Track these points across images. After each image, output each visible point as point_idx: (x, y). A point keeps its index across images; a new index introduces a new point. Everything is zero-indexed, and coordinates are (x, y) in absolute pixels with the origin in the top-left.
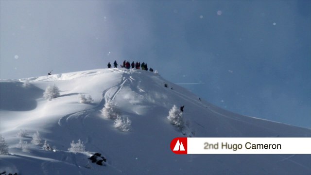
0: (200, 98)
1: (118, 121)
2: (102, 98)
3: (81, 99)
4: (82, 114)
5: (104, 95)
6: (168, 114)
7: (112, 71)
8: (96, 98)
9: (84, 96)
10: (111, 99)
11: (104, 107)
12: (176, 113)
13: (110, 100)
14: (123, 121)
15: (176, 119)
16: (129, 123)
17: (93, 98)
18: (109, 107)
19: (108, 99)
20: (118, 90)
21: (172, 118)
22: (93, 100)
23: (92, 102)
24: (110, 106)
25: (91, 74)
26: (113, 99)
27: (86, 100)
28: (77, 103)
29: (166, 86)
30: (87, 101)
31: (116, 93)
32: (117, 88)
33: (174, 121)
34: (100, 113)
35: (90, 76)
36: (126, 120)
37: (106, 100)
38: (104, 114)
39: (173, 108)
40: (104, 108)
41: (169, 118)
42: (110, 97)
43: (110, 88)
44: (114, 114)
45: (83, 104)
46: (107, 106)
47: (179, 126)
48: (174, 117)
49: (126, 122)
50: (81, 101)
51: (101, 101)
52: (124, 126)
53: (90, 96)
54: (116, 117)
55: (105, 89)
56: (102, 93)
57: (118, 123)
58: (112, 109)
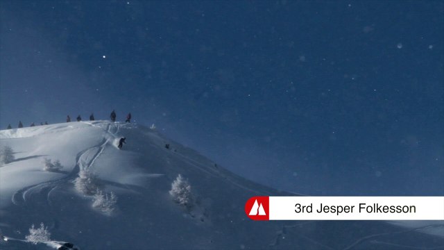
0: (216, 165)
1: (98, 196)
2: (75, 164)
3: (44, 165)
4: (46, 186)
5: (77, 159)
6: (170, 188)
7: (90, 125)
8: (67, 163)
9: (50, 160)
10: (89, 165)
11: (79, 176)
12: (181, 186)
13: (86, 167)
14: (105, 197)
15: (181, 194)
16: (114, 200)
17: (62, 164)
18: (85, 177)
19: (83, 166)
20: (98, 152)
21: (175, 193)
22: (62, 167)
23: (61, 170)
24: (86, 175)
25: (60, 129)
26: (91, 165)
27: (52, 166)
28: (39, 170)
29: (167, 147)
30: (54, 168)
31: (95, 156)
32: (97, 149)
33: (179, 197)
34: (73, 185)
35: (58, 131)
36: (109, 195)
37: (81, 167)
38: (79, 186)
39: (178, 179)
40: (77, 179)
41: (171, 192)
42: (87, 162)
43: (87, 150)
44: (93, 187)
45: (48, 172)
46: (82, 175)
47: (185, 204)
48: (179, 192)
49: (110, 198)
50: (45, 168)
51: (74, 167)
52: (107, 204)
53: (58, 161)
54: (96, 191)
55: (80, 151)
56: (75, 157)
57: (98, 201)
58: (89, 179)
